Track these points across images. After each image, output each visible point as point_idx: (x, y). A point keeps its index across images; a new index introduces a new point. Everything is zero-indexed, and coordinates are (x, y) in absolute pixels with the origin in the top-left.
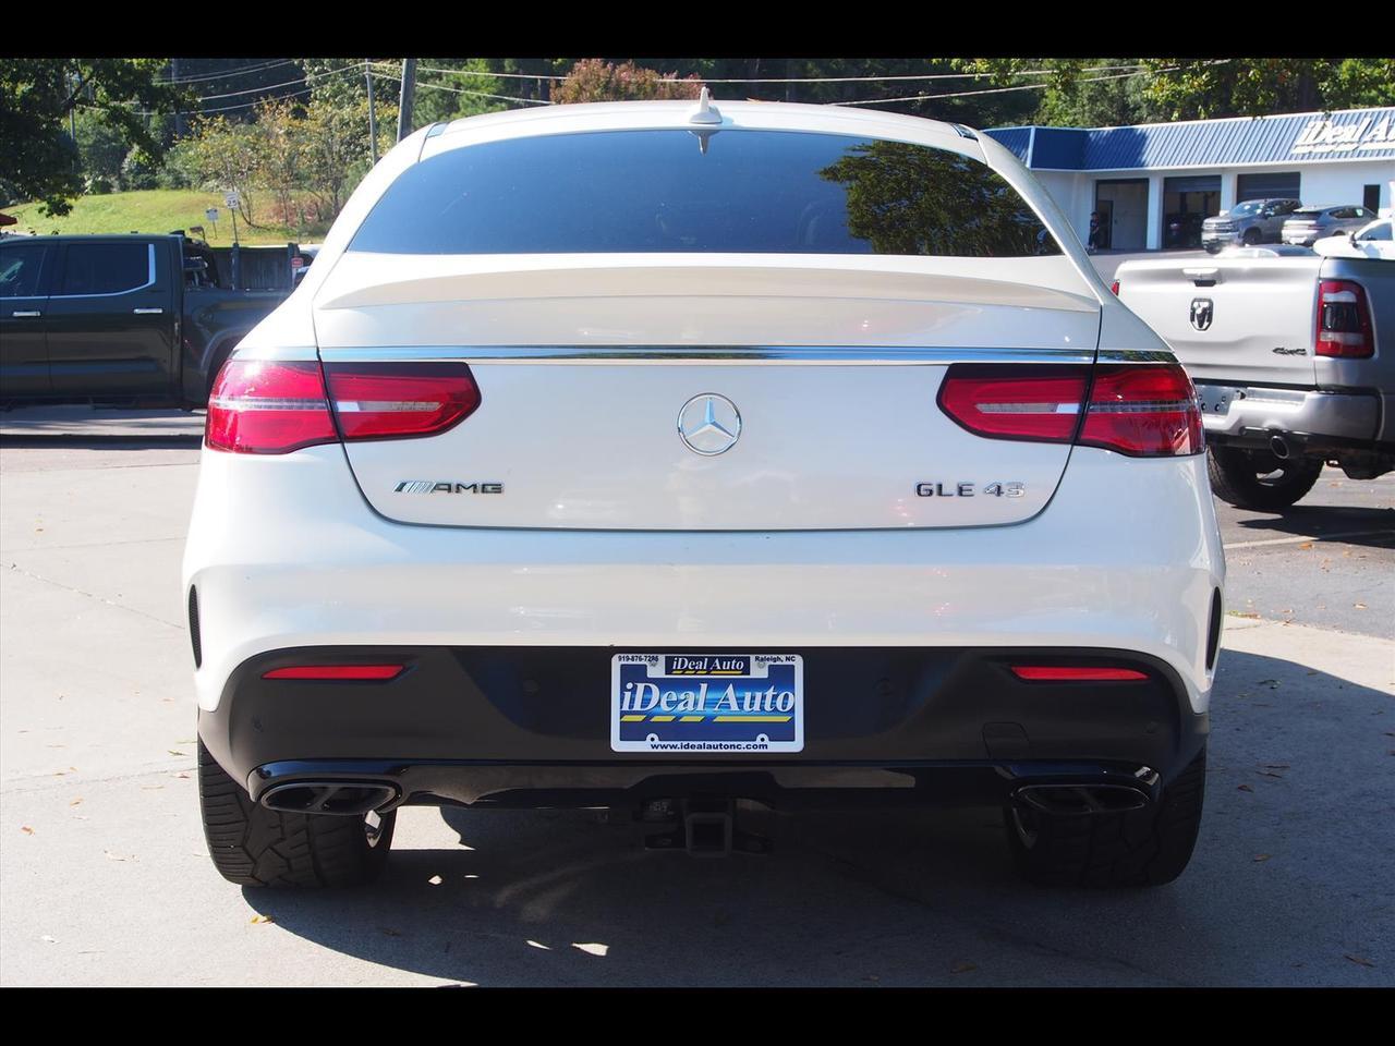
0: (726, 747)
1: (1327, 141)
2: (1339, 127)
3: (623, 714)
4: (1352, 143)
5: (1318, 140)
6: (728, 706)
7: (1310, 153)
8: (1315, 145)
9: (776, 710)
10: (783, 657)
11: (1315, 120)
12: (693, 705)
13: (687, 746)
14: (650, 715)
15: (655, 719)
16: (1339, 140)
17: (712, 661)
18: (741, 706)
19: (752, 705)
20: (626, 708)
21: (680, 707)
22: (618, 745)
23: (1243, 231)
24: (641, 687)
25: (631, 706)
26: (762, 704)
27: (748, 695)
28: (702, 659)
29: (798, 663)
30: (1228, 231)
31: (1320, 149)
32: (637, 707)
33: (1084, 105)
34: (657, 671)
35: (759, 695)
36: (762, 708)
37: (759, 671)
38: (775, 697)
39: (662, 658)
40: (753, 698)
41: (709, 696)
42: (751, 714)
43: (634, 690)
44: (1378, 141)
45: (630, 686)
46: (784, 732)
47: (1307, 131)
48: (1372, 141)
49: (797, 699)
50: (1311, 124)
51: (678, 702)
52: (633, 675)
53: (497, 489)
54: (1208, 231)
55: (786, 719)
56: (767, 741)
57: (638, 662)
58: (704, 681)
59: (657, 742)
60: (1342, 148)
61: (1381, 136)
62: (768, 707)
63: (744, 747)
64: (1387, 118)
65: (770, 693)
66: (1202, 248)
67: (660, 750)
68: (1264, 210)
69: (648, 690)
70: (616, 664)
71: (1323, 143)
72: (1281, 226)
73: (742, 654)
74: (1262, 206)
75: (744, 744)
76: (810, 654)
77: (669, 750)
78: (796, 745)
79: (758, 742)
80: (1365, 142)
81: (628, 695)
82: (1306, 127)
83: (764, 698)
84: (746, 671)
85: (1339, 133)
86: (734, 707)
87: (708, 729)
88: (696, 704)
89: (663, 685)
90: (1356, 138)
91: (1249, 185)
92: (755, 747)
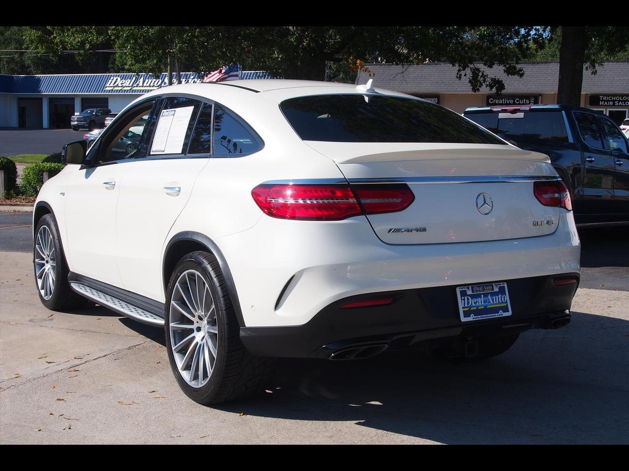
0: (492, 316)
1: (119, 85)
2: (123, 80)
3: (463, 308)
4: (129, 87)
5: (115, 85)
6: (490, 302)
7: (112, 90)
8: (114, 87)
9: (502, 302)
10: (501, 283)
11: (113, 77)
12: (480, 302)
13: (482, 317)
14: (470, 307)
15: (472, 309)
16: (124, 85)
17: (483, 286)
18: (493, 301)
19: (496, 301)
20: (463, 306)
21: (478, 304)
22: (463, 319)
23: (88, 121)
24: (466, 298)
25: (464, 305)
26: (499, 300)
27: (494, 297)
28: (481, 286)
29: (506, 285)
30: (82, 121)
31: (116, 89)
32: (466, 305)
33: (4, 65)
34: (469, 292)
35: (497, 297)
36: (499, 302)
37: (496, 289)
38: (501, 297)
39: (470, 287)
40: (496, 298)
41: (485, 299)
42: (497, 304)
43: (464, 299)
44: (140, 87)
45: (463, 298)
46: (505, 309)
47: (110, 81)
48: (137, 86)
49: (507, 298)
50: (112, 78)
51: (477, 302)
52: (463, 294)
53: (424, 230)
54: (73, 121)
55: (505, 304)
56: (502, 313)
57: (464, 289)
58: (482, 294)
59: (474, 317)
60: (125, 88)
61: (141, 84)
62: (500, 302)
63: (497, 315)
64: (142, 78)
65: (500, 296)
66: (71, 128)
67: (475, 319)
68: (96, 113)
69: (468, 299)
70: (458, 290)
71: (117, 86)
72: (105, 120)
73: (490, 284)
74: (95, 111)
75: (496, 314)
76: (509, 282)
77: (477, 319)
78: (509, 314)
79: (500, 313)
80: (134, 87)
81: (463, 301)
82: (110, 79)
83: (499, 298)
84: (493, 289)
85: (124, 82)
86: (492, 302)
87: (486, 311)
88: (481, 302)
89: (472, 296)
90: (131, 85)
91: (87, 102)
92: (500, 315)
